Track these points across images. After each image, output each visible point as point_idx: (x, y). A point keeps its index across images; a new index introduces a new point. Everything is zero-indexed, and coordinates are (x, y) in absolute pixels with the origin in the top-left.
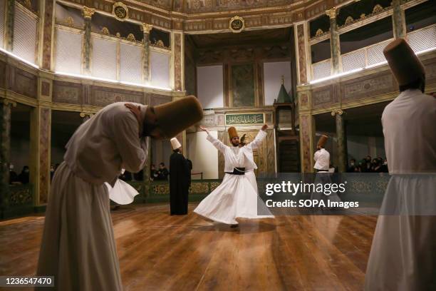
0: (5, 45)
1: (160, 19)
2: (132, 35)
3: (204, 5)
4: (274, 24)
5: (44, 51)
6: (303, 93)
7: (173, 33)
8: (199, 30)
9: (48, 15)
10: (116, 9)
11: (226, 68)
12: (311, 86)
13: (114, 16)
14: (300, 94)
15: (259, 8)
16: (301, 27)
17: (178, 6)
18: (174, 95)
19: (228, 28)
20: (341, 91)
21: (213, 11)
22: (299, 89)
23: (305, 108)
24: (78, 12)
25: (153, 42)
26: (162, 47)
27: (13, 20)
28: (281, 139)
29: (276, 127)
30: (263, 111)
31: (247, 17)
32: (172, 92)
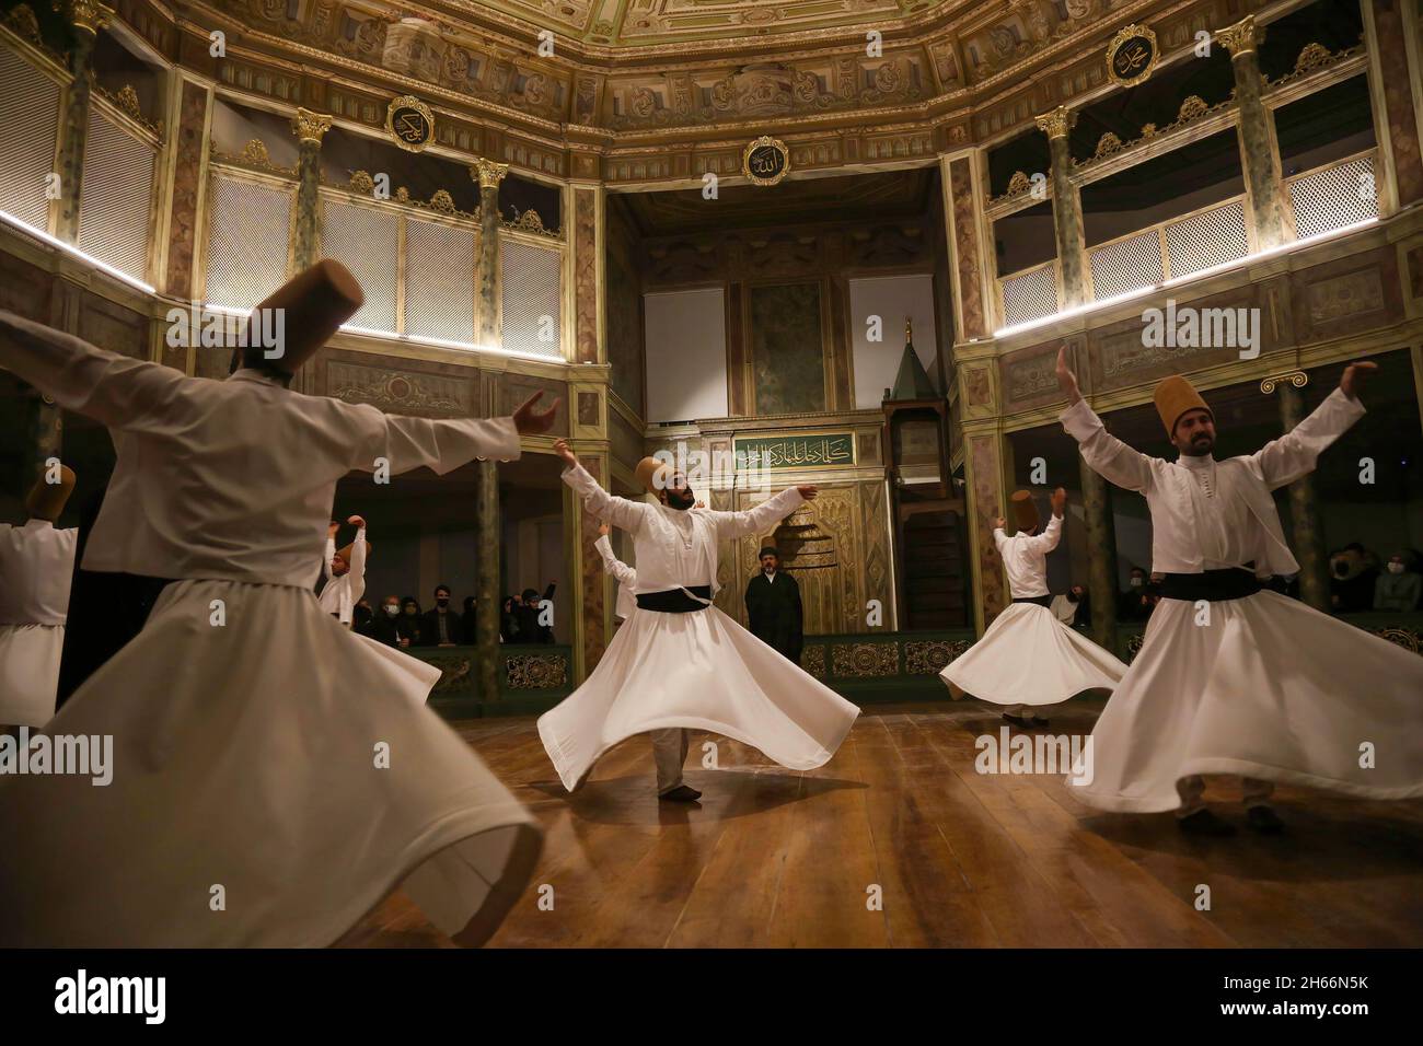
0: (53, 223)
1: (532, 148)
2: (444, 196)
3: (666, 104)
4: (881, 158)
5: (174, 241)
6: (973, 365)
7: (570, 191)
8: (649, 178)
9: (191, 134)
10: (397, 115)
11: (733, 297)
12: (999, 343)
13: (390, 136)
14: (963, 370)
15: (834, 110)
16: (961, 167)
17: (584, 108)
18: (572, 376)
19: (739, 172)
20: (1091, 358)
21: (694, 123)
22: (960, 356)
23: (980, 413)
24: (282, 124)
25: (509, 217)
26: (536, 231)
27: (81, 146)
28: (907, 510)
29: (892, 475)
30: (850, 426)
31: (796, 137)
32: (566, 369)
